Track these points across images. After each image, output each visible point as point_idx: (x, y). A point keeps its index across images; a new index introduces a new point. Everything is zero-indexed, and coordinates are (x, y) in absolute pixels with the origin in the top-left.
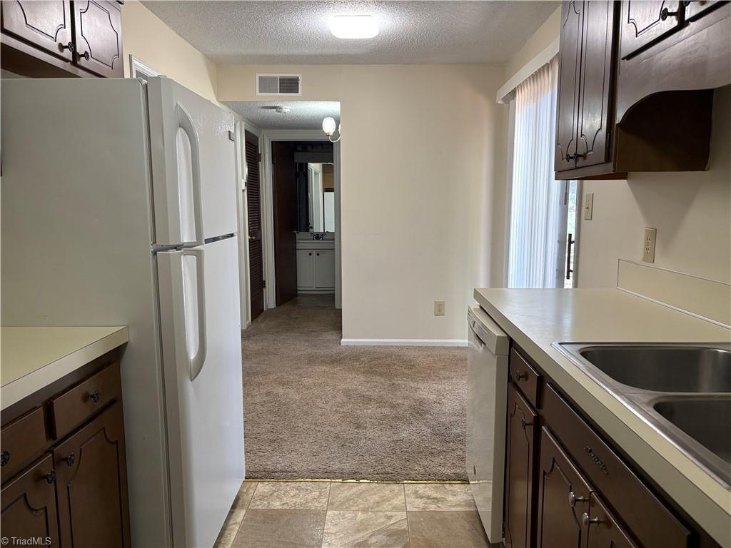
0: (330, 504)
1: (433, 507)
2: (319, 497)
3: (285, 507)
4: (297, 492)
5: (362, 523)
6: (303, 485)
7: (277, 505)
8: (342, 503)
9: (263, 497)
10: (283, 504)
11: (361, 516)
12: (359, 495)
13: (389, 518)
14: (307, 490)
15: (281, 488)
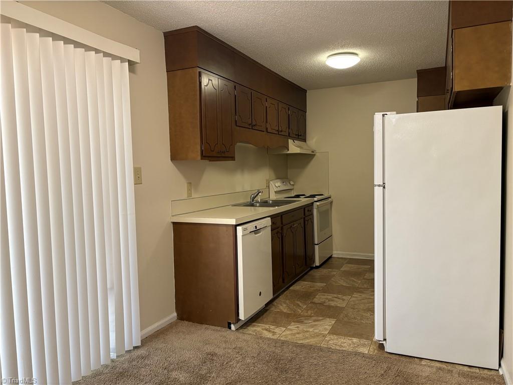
0: (324, 336)
1: (272, 327)
2: (330, 340)
3: (351, 338)
4: (342, 345)
5: (312, 327)
6: (338, 348)
7: (355, 340)
8: (318, 336)
9: (364, 345)
10: (351, 340)
11: (311, 330)
12: (307, 338)
13: (298, 327)
14: (336, 345)
15: (352, 348)
